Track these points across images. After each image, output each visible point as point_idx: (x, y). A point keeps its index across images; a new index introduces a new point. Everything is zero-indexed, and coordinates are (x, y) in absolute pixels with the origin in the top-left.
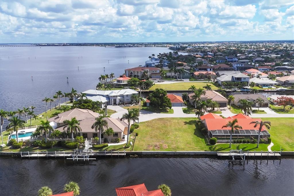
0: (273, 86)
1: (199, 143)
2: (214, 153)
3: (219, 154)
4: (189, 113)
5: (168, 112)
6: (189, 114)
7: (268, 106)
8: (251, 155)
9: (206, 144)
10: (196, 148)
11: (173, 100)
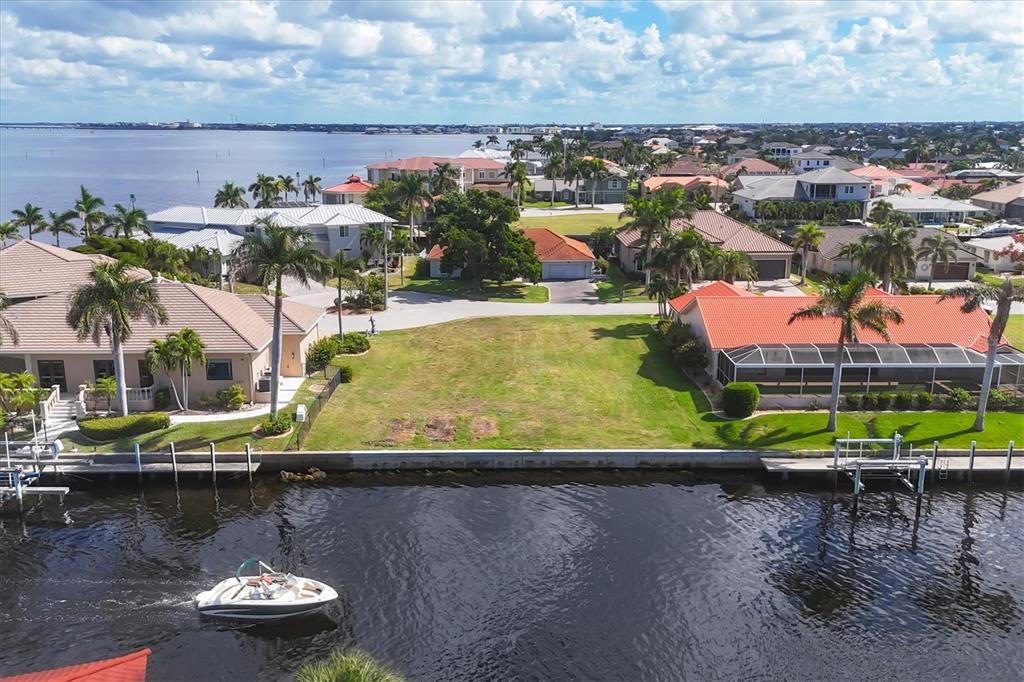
0: (961, 221)
1: (664, 413)
2: (747, 459)
3: (773, 464)
4: (620, 301)
5: (522, 297)
6: (616, 302)
7: (970, 274)
8: (950, 467)
9: (702, 415)
10: (646, 436)
11: (548, 251)
